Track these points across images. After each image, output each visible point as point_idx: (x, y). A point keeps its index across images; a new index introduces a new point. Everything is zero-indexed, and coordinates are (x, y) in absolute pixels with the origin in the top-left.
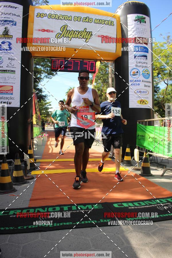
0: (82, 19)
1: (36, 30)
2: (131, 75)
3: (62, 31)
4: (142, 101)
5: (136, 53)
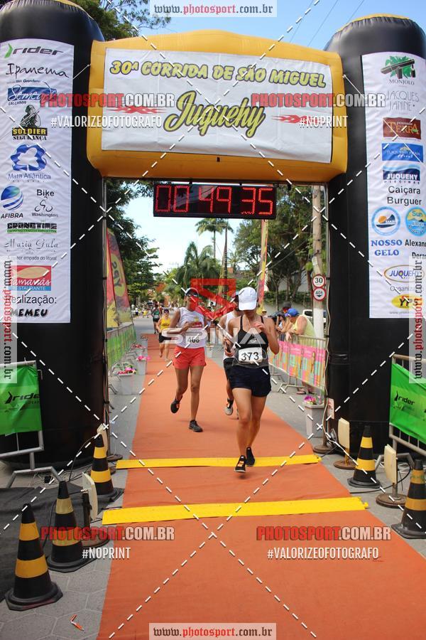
0: (235, 73)
1: (111, 109)
2: (373, 225)
3: (181, 108)
5: (387, 164)
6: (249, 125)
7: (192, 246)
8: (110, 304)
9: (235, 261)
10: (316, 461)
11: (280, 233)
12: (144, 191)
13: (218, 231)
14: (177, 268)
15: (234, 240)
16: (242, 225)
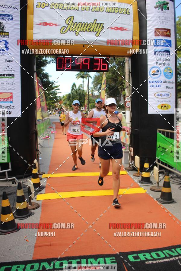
0: (91, 8)
1: (37, 24)
2: (150, 74)
3: (67, 24)
4: (164, 105)
5: (156, 48)
6: (97, 31)
7: (74, 85)
8: (39, 109)
9: (93, 91)
10: (126, 173)
11: (112, 79)
12: (53, 61)
13: (85, 78)
14: (68, 94)
15: (92, 82)
16: (95, 75)
